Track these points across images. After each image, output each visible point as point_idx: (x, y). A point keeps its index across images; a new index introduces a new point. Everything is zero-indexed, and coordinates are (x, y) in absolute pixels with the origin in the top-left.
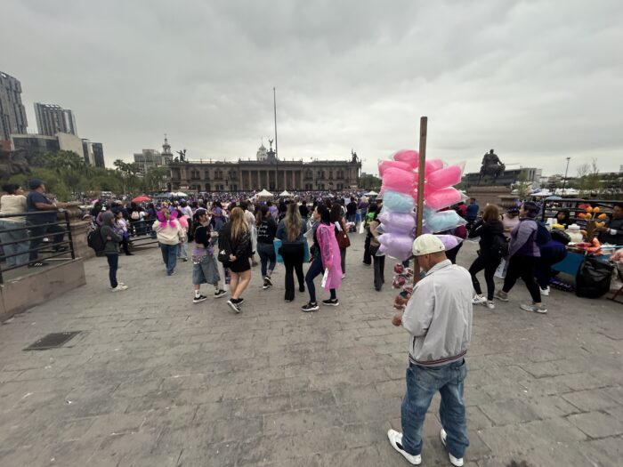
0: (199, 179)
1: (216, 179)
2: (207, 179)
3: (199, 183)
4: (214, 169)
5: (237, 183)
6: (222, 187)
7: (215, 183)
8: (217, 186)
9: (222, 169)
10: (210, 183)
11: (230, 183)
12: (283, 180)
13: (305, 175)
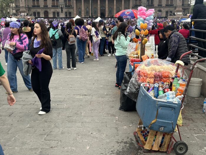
0: (38, 6)
1: (53, 6)
2: (46, 6)
3: (39, 10)
5: (71, 10)
6: (58, 13)
7: (53, 10)
8: (54, 13)
10: (48, 10)
11: (65, 10)
12: (113, 8)
13: (134, 3)
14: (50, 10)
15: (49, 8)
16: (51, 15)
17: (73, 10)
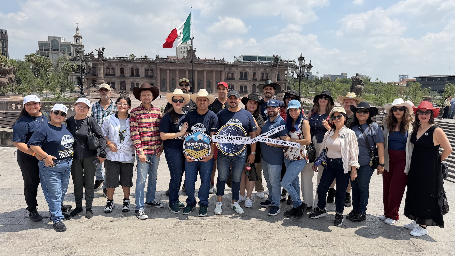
0: (113, 75)
1: (132, 76)
2: (122, 75)
4: (131, 66)
5: (154, 82)
7: (131, 80)
8: (133, 83)
9: (139, 66)
10: (126, 80)
12: (203, 80)
13: (226, 76)
14: (128, 80)
15: (126, 78)
16: (129, 86)
17: (157, 81)
